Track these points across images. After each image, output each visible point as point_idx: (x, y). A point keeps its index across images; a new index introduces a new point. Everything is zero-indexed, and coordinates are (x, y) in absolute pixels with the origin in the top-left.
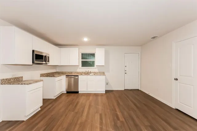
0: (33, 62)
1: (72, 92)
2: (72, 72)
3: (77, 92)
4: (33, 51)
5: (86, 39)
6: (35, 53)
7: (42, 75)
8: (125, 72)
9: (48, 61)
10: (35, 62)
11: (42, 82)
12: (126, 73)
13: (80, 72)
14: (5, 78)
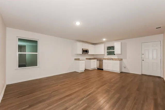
0: (82, 53)
1: (100, 69)
2: (101, 58)
3: (102, 69)
4: (82, 49)
5: (104, 40)
7: (87, 59)
8: (143, 59)
9: (88, 53)
10: (83, 53)
13: (106, 58)
14: (76, 58)
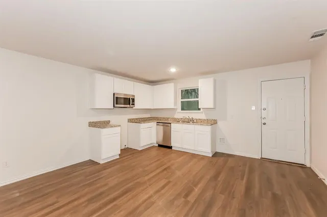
0: (114, 106)
1: (165, 146)
3: (170, 148)
4: (114, 94)
5: (173, 70)
6: (115, 96)
7: (130, 121)
8: (264, 121)
9: (133, 104)
10: (116, 105)
11: (119, 128)
12: (264, 124)
13: (178, 118)
14: (92, 121)
